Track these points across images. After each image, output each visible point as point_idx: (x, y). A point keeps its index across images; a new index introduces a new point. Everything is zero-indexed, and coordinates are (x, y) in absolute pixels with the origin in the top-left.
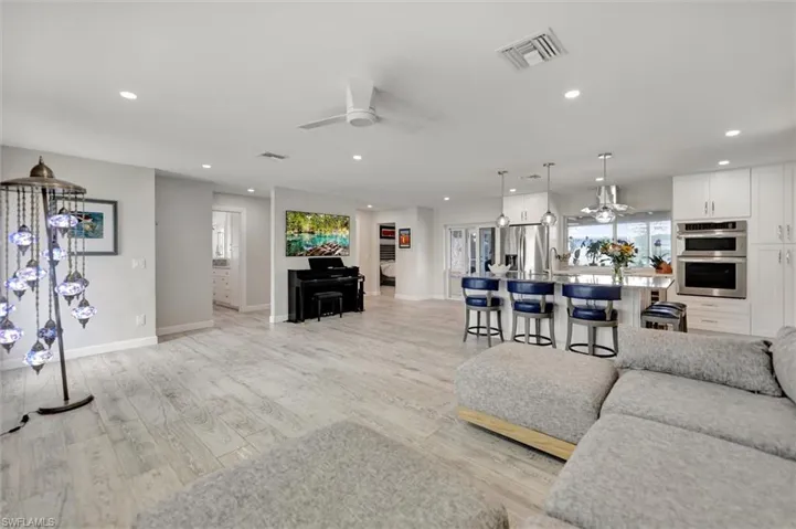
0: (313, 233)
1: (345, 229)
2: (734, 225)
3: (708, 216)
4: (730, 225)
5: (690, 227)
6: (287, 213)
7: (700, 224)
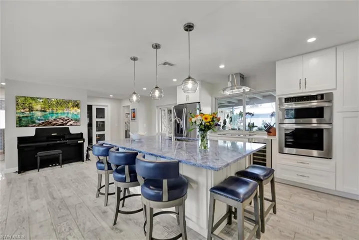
0: (45, 111)
1: (76, 108)
2: (322, 96)
3: (301, 91)
4: (319, 97)
5: (288, 100)
6: (17, 98)
7: (295, 97)
